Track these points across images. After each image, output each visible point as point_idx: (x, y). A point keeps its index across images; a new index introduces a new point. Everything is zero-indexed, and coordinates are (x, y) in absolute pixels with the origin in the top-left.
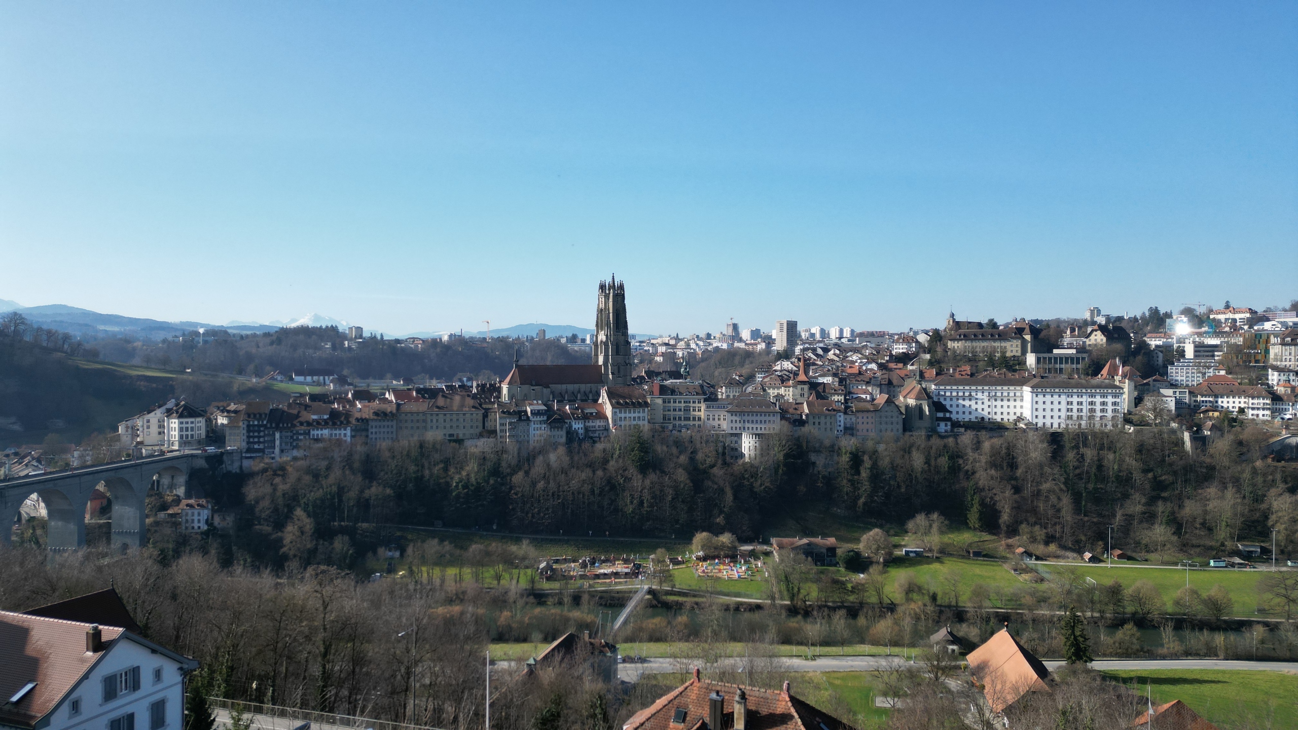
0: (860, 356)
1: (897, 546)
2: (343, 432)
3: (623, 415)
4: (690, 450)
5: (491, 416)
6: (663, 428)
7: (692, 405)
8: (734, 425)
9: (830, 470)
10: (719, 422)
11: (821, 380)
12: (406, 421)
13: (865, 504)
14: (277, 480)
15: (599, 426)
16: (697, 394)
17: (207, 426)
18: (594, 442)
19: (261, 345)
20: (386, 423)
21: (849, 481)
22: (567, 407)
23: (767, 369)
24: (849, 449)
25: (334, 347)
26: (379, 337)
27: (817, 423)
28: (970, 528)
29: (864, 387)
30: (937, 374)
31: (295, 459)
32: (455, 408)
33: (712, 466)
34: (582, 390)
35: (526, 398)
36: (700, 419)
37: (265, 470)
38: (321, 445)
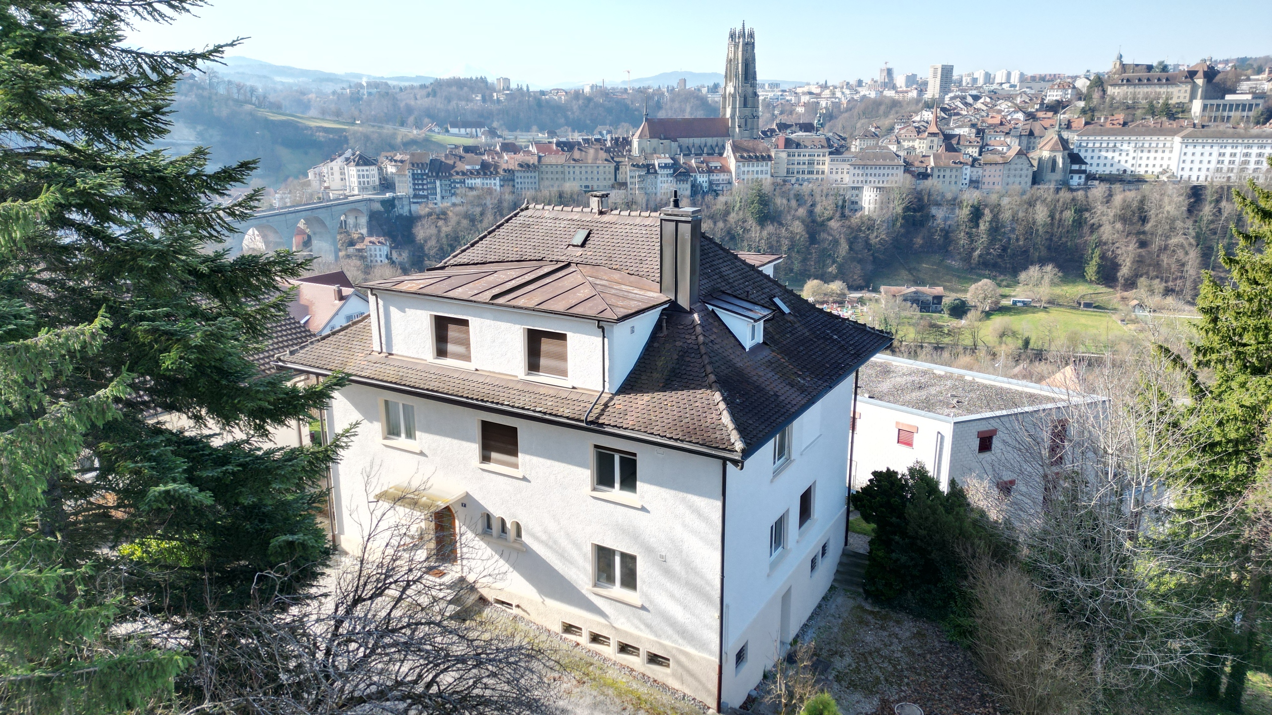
0: (1010, 104)
1: (1004, 296)
2: (493, 181)
3: (746, 169)
4: (809, 203)
5: (622, 169)
6: (784, 181)
7: (816, 158)
8: (856, 179)
9: (948, 223)
10: (842, 176)
11: (957, 131)
12: (547, 173)
13: (980, 256)
14: (441, 223)
15: (723, 180)
16: (823, 147)
17: (379, 174)
18: (717, 195)
19: (418, 97)
20: (529, 174)
21: (967, 233)
22: (693, 161)
23: (906, 120)
24: (970, 203)
25: (484, 100)
26: (525, 89)
27: (941, 176)
28: (1086, 281)
29: (1002, 139)
30: (1087, 123)
31: (454, 205)
32: (590, 161)
33: (830, 219)
34: (709, 144)
35: (655, 151)
36: (823, 173)
37: (430, 214)
38: (474, 193)
